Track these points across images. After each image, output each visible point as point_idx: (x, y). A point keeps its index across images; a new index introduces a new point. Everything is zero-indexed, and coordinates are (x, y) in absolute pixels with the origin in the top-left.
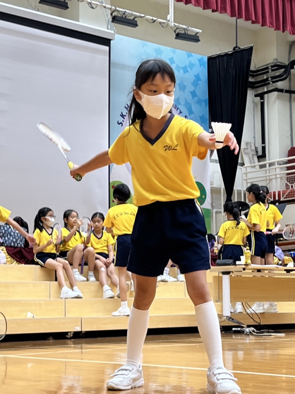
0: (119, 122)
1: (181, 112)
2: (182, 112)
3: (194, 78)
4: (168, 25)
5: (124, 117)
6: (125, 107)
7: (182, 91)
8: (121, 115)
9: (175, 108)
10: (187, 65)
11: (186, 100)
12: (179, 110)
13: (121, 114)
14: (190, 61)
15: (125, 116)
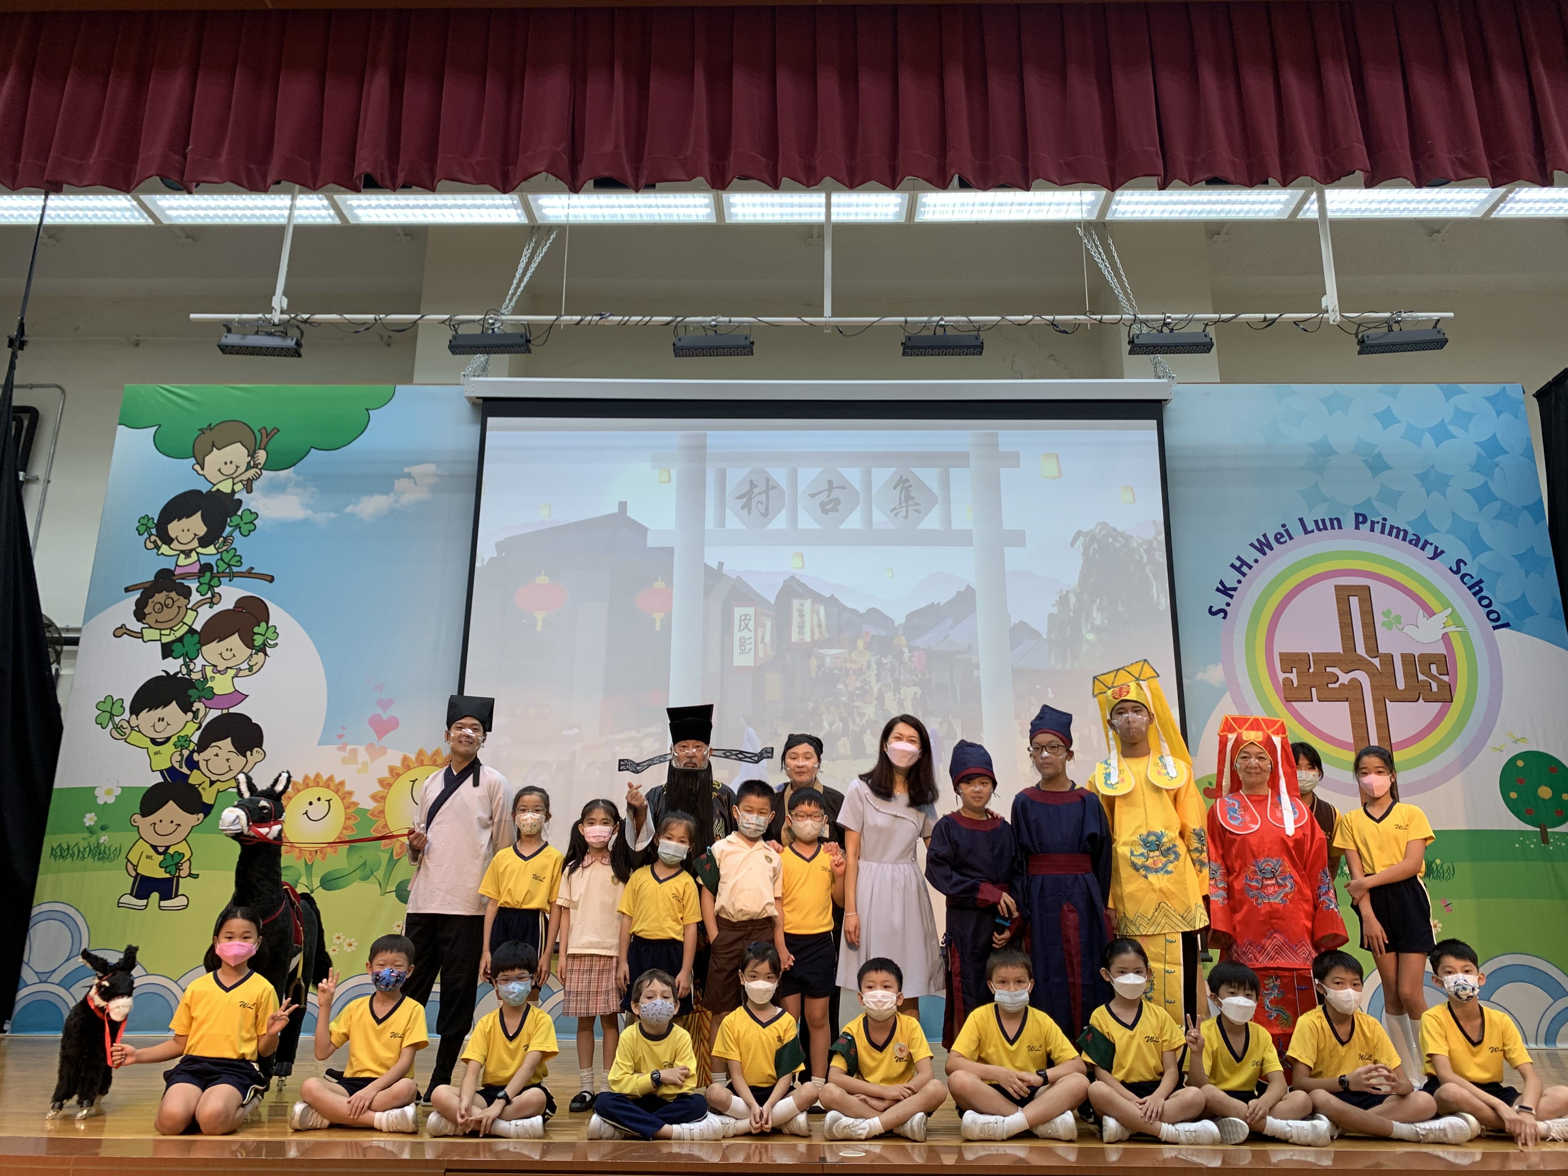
0: (1214, 610)
1: (1437, 554)
2: (1442, 552)
3: (1479, 449)
4: (1323, 323)
5: (1231, 593)
6: (1233, 566)
7: (1435, 494)
8: (1218, 590)
9: (1416, 545)
10: (1446, 422)
11: (1454, 514)
12: (1430, 550)
13: (1221, 587)
14: (1456, 407)
15: (1235, 589)
